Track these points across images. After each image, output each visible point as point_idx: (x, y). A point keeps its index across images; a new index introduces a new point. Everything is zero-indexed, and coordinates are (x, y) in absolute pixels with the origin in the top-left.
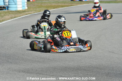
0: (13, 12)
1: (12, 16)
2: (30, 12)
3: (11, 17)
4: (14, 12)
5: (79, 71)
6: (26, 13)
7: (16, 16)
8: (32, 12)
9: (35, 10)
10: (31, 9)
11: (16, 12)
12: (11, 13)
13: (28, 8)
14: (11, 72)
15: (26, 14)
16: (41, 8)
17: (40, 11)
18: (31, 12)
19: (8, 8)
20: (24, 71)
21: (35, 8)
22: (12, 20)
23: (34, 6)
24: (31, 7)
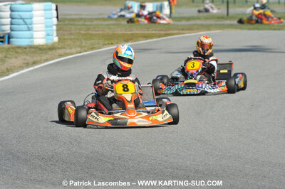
0: (25, 48)
1: (25, 59)
2: (68, 51)
3: (25, 62)
4: (28, 49)
8: (74, 50)
10: (69, 42)
11: (33, 50)
12: (20, 51)
13: (59, 39)
15: (61, 56)
16: (91, 39)
17: (93, 49)
18: (71, 48)
19: (9, 38)
21: (78, 40)
23: (71, 34)
24: (65, 37)
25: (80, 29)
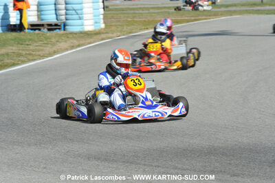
0: (76, 34)
1: (72, 43)
2: (110, 35)
4: (78, 35)
5: (213, 157)
6: (103, 36)
7: (81, 42)
8: (115, 35)
9: (119, 29)
10: (113, 28)
11: (82, 35)
12: (71, 36)
13: (106, 26)
14: (71, 159)
15: (103, 39)
17: (130, 33)
18: (112, 33)
19: (65, 26)
20: (97, 158)
21: (121, 26)
22: (74, 50)
23: (119, 21)
24: (113, 24)
25: (128, 17)
